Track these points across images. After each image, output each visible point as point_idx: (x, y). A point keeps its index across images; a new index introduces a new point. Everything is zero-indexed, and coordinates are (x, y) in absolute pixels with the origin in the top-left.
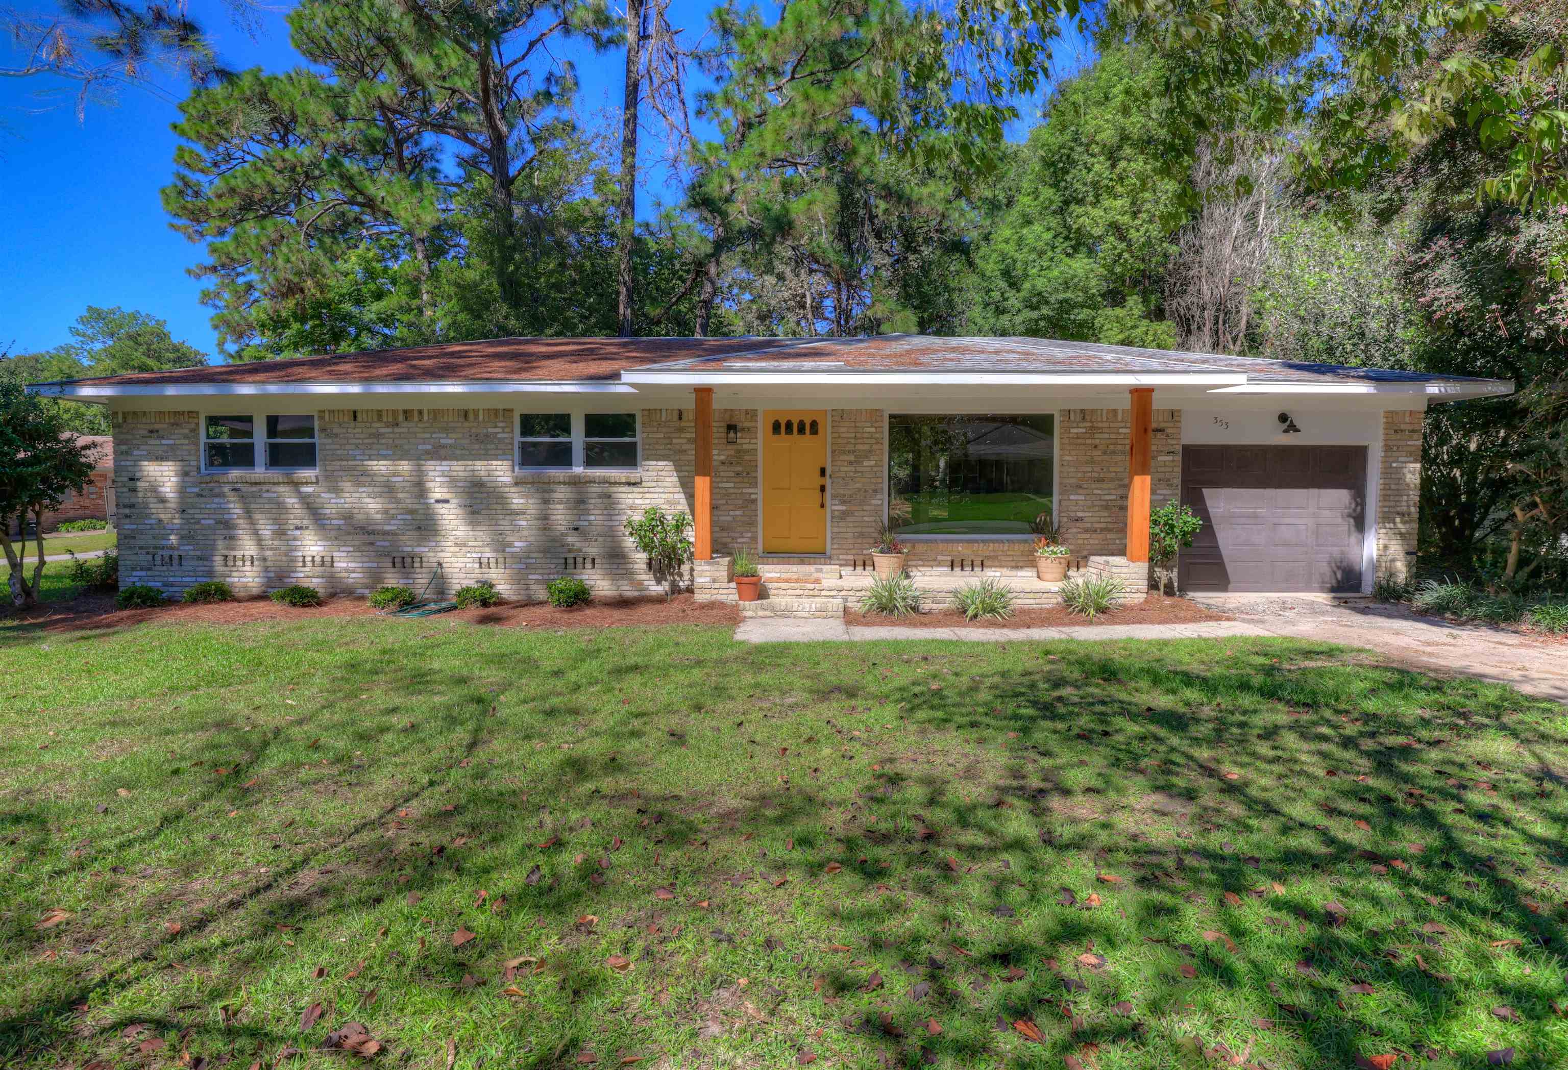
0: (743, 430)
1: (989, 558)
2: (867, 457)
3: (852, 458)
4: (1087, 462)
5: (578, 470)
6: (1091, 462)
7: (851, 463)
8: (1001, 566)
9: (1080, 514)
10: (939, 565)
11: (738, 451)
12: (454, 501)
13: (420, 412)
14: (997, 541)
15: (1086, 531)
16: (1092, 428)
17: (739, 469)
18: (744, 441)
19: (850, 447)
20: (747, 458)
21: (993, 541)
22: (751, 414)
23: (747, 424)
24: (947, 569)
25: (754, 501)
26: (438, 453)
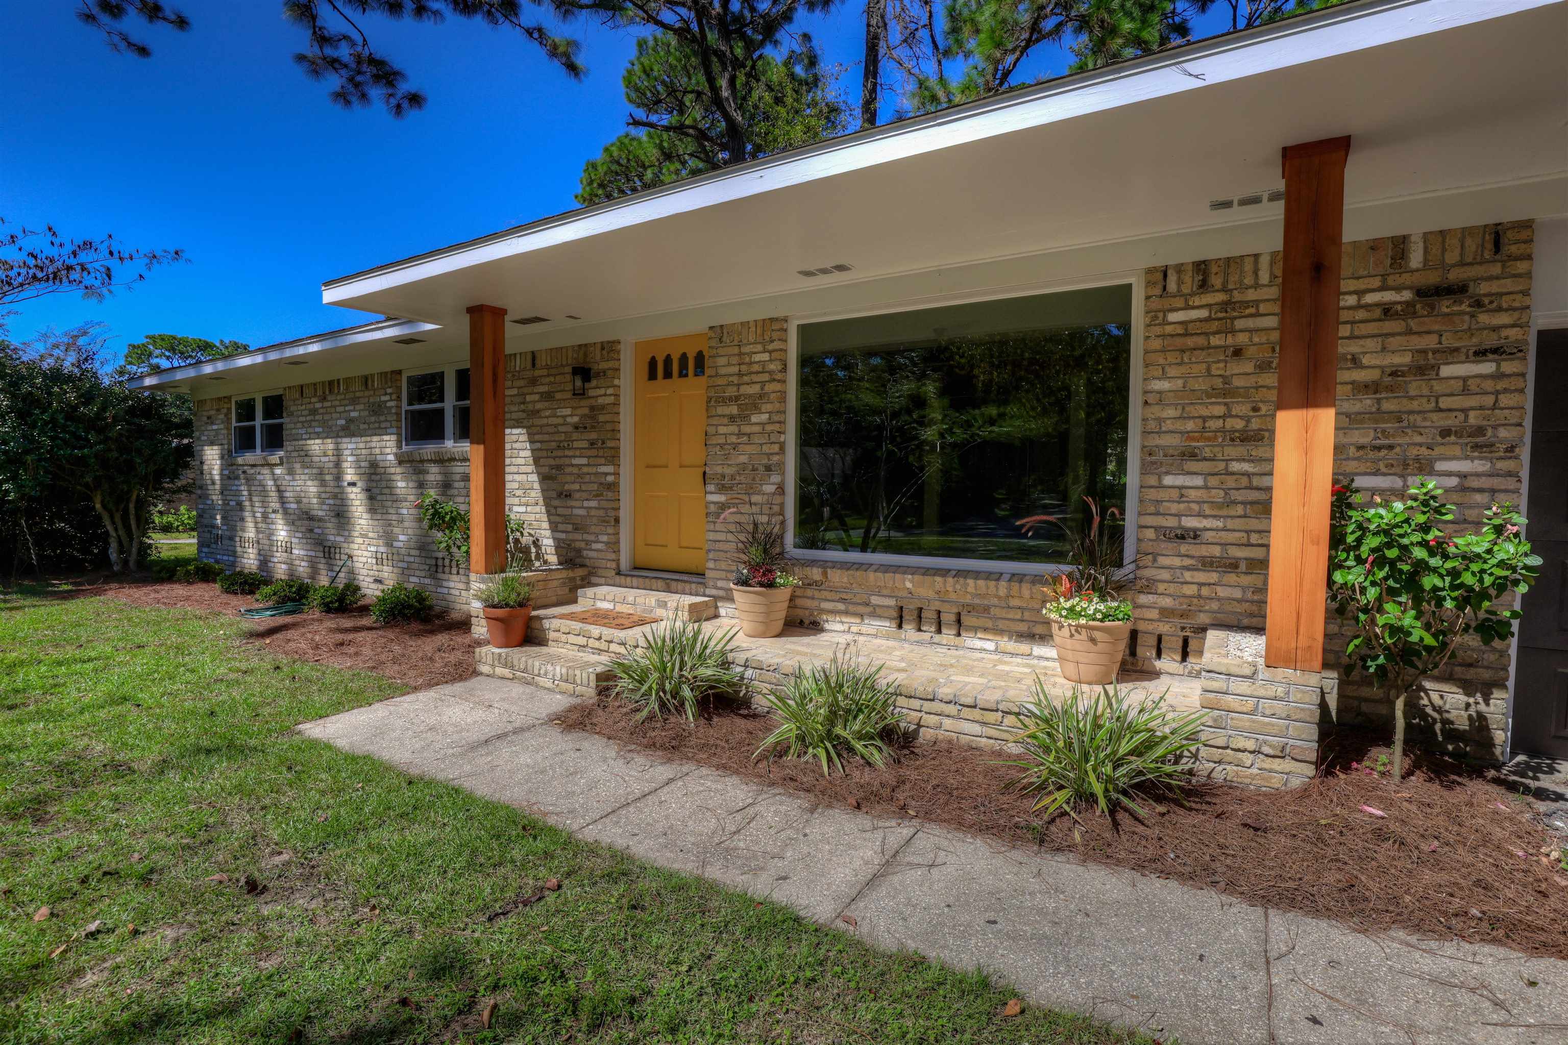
0: (598, 375)
1: (971, 609)
2: (756, 408)
3: (734, 410)
4: (1213, 393)
5: (449, 444)
6: (1226, 392)
7: (732, 418)
8: (999, 632)
9: (1190, 523)
10: (874, 615)
11: (592, 408)
12: (359, 484)
13: (338, 380)
14: (988, 576)
15: (1207, 564)
16: (1225, 306)
17: (594, 436)
18: (599, 393)
19: (731, 392)
20: (601, 418)
21: (977, 575)
22: (610, 348)
23: (603, 365)
24: (887, 626)
25: (613, 487)
26: (350, 430)
